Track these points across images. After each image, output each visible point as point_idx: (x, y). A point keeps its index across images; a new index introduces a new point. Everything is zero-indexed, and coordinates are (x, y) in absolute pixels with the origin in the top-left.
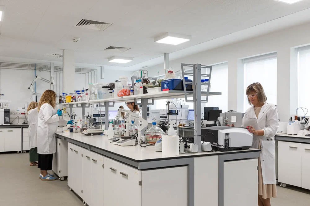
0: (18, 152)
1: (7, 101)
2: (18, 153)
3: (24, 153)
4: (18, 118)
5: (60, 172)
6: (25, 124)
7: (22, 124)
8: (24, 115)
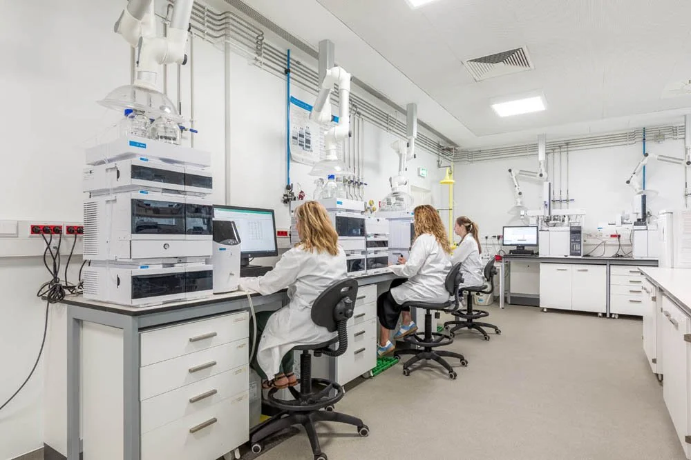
0: (600, 315)
1: (578, 211)
2: (600, 317)
3: (614, 318)
4: (604, 244)
5: (654, 361)
6: (620, 259)
7: (613, 257)
8: (616, 239)
